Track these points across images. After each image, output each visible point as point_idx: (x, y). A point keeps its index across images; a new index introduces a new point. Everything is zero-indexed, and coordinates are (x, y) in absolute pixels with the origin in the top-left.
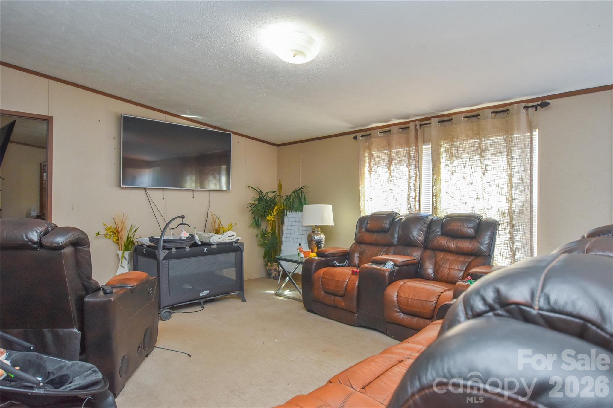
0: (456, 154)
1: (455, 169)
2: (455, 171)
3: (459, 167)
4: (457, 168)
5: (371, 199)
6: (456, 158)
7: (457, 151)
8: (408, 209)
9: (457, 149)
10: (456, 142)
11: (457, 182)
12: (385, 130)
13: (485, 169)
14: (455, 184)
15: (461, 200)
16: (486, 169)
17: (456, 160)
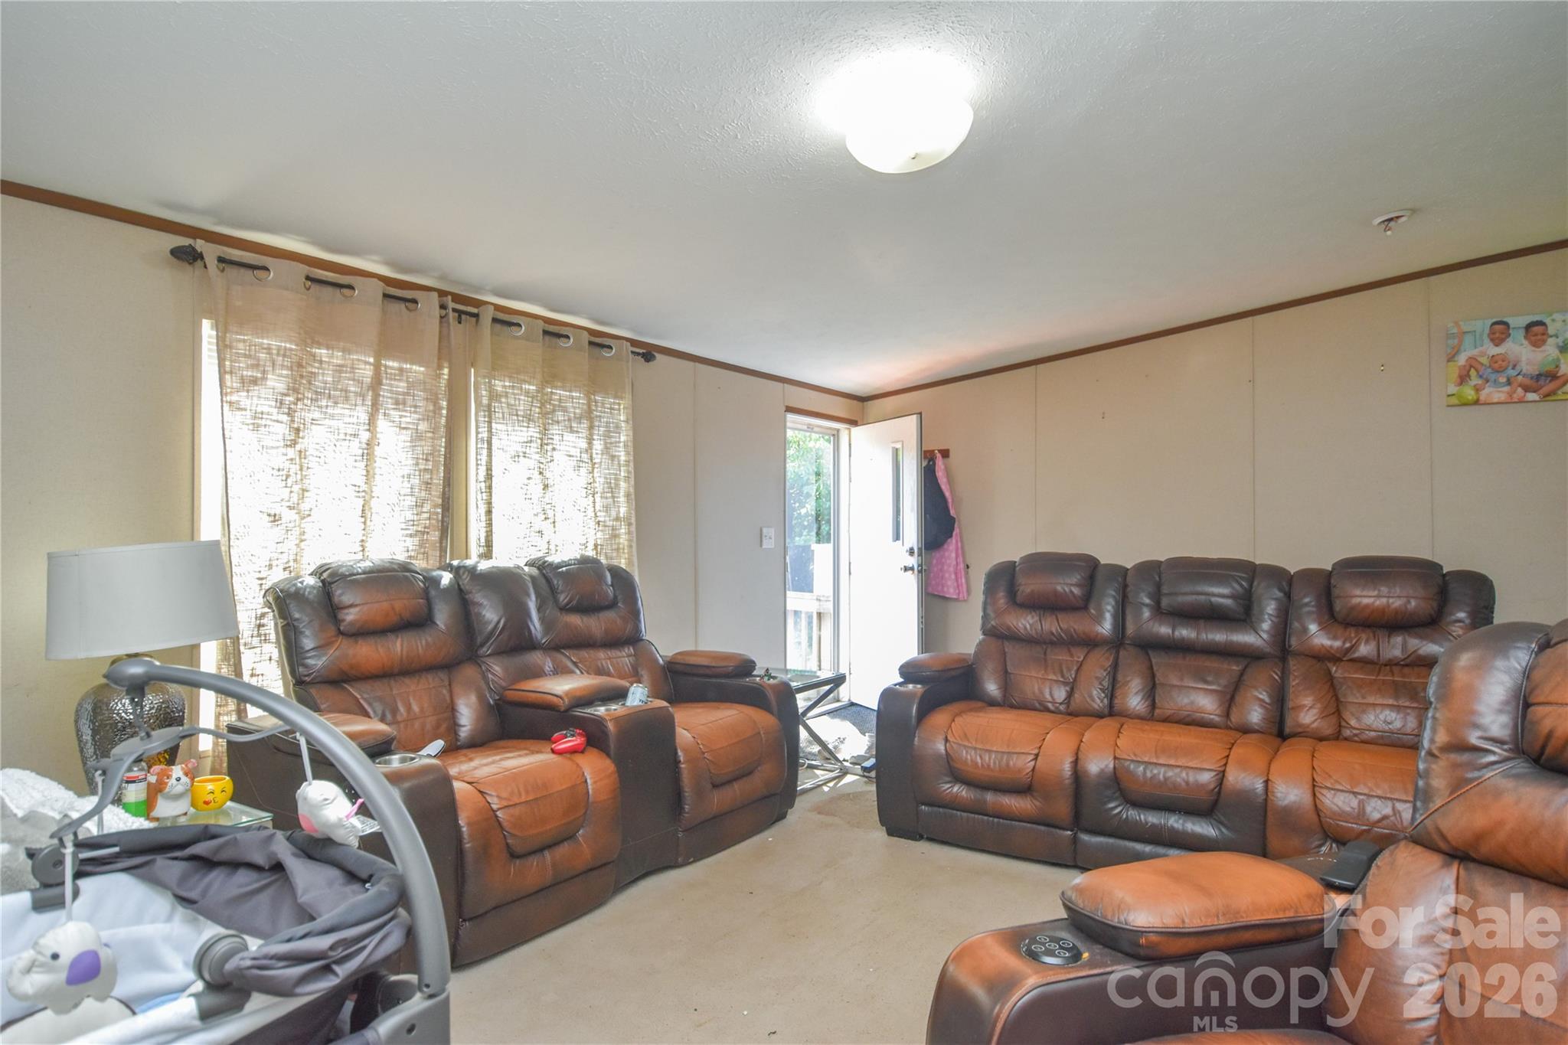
0: (529, 412)
1: (524, 450)
2: (525, 453)
3: (532, 445)
4: (528, 448)
5: (272, 519)
6: (529, 424)
7: (532, 406)
8: (408, 551)
9: (532, 402)
10: (530, 384)
11: (528, 481)
12: (327, 276)
13: (579, 459)
14: (523, 486)
15: (532, 525)
16: (581, 457)
17: (528, 427)
